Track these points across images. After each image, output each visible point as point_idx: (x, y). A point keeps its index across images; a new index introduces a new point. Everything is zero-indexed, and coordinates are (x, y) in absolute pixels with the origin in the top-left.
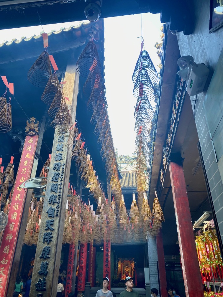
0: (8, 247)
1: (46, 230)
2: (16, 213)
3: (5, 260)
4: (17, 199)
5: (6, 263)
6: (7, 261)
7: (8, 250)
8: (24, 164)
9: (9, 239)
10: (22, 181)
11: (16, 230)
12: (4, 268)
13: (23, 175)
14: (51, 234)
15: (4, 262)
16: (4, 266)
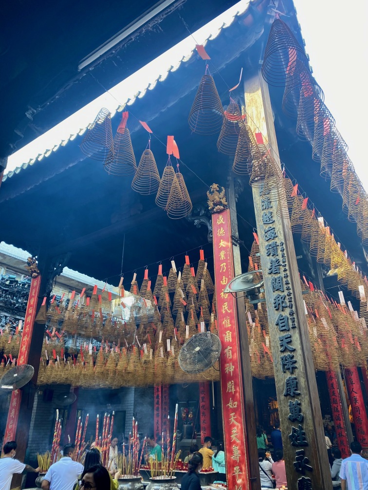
0: (232, 383)
1: (282, 352)
2: (229, 331)
3: (233, 402)
4: (225, 310)
5: (236, 406)
6: (236, 403)
7: (233, 387)
8: (220, 256)
9: (230, 372)
10: (224, 284)
11: (236, 357)
12: (234, 414)
13: (222, 274)
14: (293, 357)
15: (232, 406)
16: (234, 410)
